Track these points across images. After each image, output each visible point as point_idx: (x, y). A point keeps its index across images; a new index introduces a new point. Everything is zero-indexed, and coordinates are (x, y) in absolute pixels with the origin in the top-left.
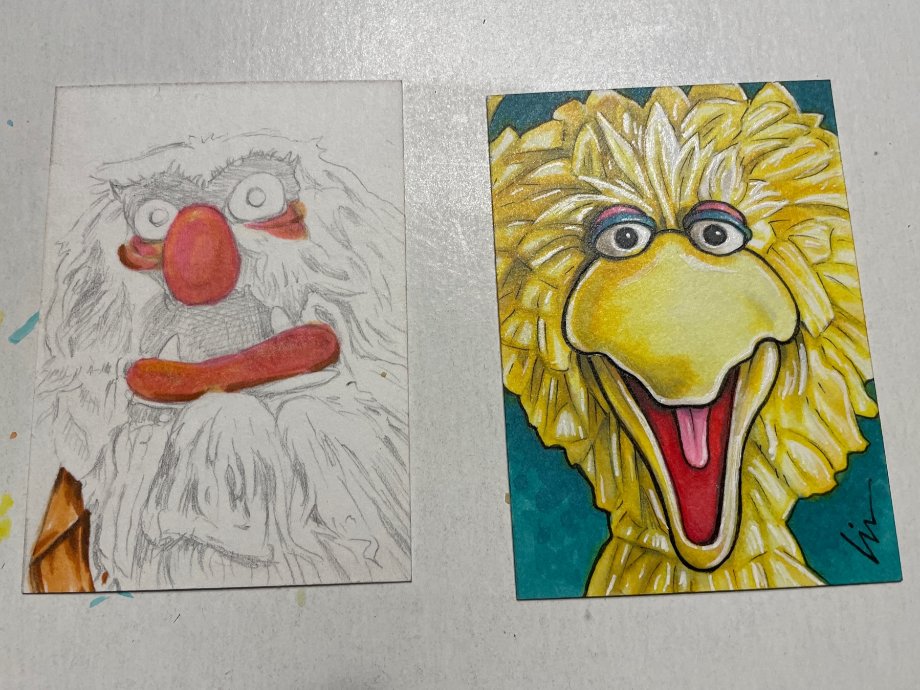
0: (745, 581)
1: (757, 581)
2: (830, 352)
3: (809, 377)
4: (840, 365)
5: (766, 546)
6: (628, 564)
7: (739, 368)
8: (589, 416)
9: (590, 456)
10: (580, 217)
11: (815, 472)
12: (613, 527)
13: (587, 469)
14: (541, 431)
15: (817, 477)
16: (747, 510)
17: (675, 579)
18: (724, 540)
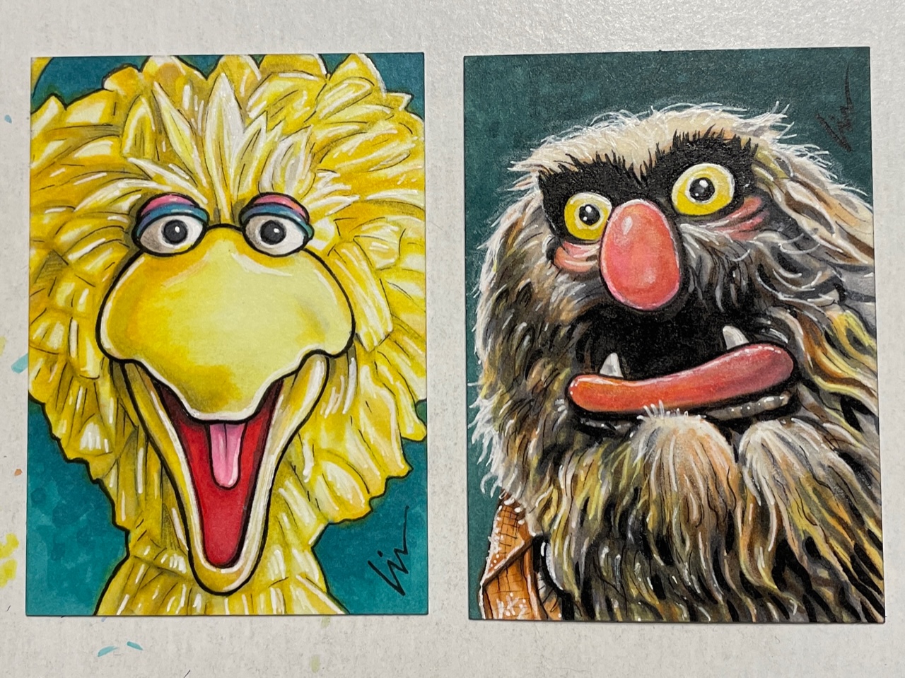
0: (262, 607)
1: (274, 607)
2: (384, 368)
3: (357, 393)
4: (392, 383)
5: (288, 571)
6: (142, 585)
7: (282, 382)
8: (116, 428)
9: (114, 471)
10: (125, 205)
11: (350, 496)
12: (130, 546)
13: (109, 484)
14: (64, 444)
15: (351, 502)
16: (273, 533)
17: (189, 602)
18: (245, 564)
